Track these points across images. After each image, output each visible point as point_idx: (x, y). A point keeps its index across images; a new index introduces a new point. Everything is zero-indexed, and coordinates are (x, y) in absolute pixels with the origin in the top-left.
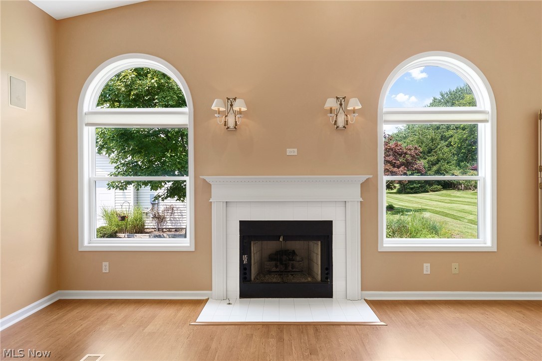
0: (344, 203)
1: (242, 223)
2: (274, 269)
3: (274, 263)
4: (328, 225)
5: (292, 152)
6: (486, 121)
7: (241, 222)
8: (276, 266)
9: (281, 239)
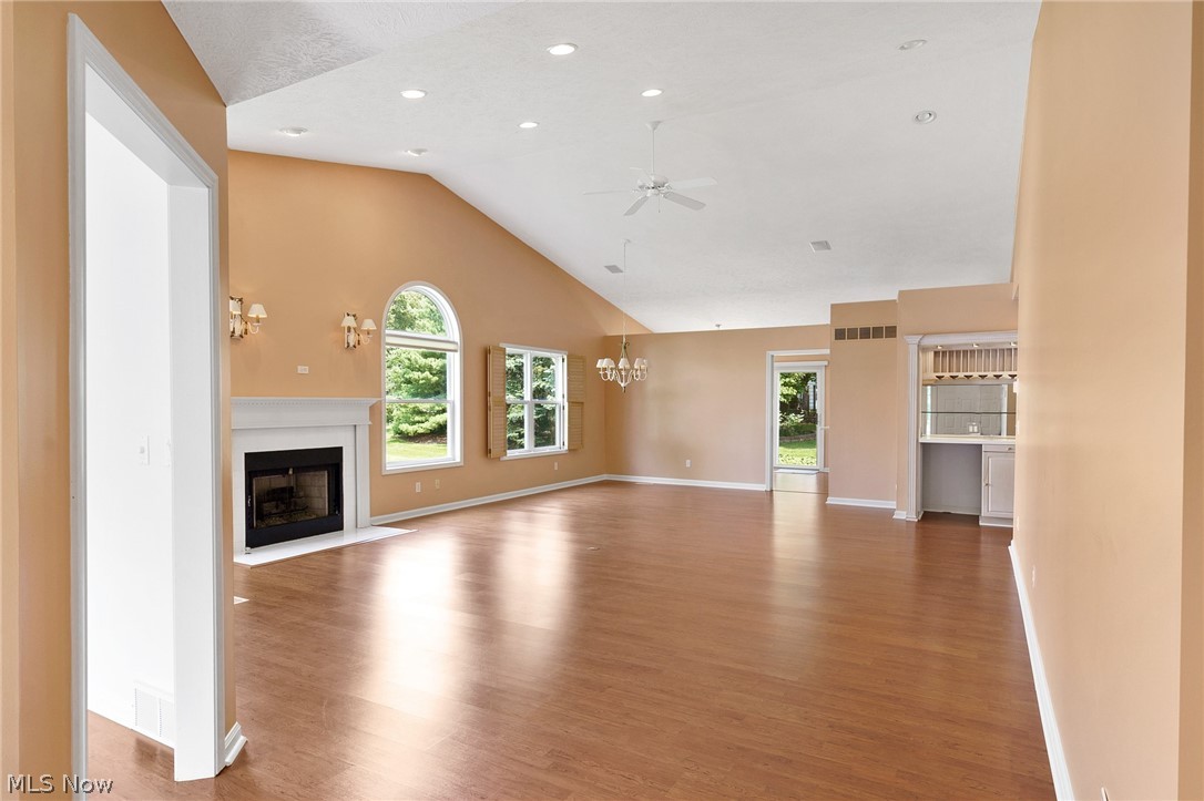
0: (353, 429)
1: (248, 456)
2: (274, 511)
3: (274, 503)
4: (337, 453)
5: (303, 369)
6: (455, 351)
7: (246, 454)
8: (277, 507)
9: (291, 472)
